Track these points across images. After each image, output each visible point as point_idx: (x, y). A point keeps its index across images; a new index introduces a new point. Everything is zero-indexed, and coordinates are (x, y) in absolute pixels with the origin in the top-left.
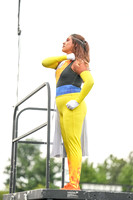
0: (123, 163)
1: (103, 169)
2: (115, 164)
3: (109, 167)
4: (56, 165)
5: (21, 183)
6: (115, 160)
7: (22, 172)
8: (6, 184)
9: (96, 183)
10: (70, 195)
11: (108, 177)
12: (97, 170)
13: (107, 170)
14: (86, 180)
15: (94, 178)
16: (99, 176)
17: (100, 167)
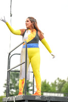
0: (64, 82)
1: (54, 85)
2: (60, 83)
3: (57, 84)
4: (30, 83)
5: (12, 92)
6: (60, 81)
7: (13, 86)
8: (5, 92)
9: (50, 92)
10: (37, 98)
11: (57, 89)
12: (51, 86)
13: (56, 86)
14: (45, 90)
15: (49, 89)
16: (52, 89)
17: (52, 84)
